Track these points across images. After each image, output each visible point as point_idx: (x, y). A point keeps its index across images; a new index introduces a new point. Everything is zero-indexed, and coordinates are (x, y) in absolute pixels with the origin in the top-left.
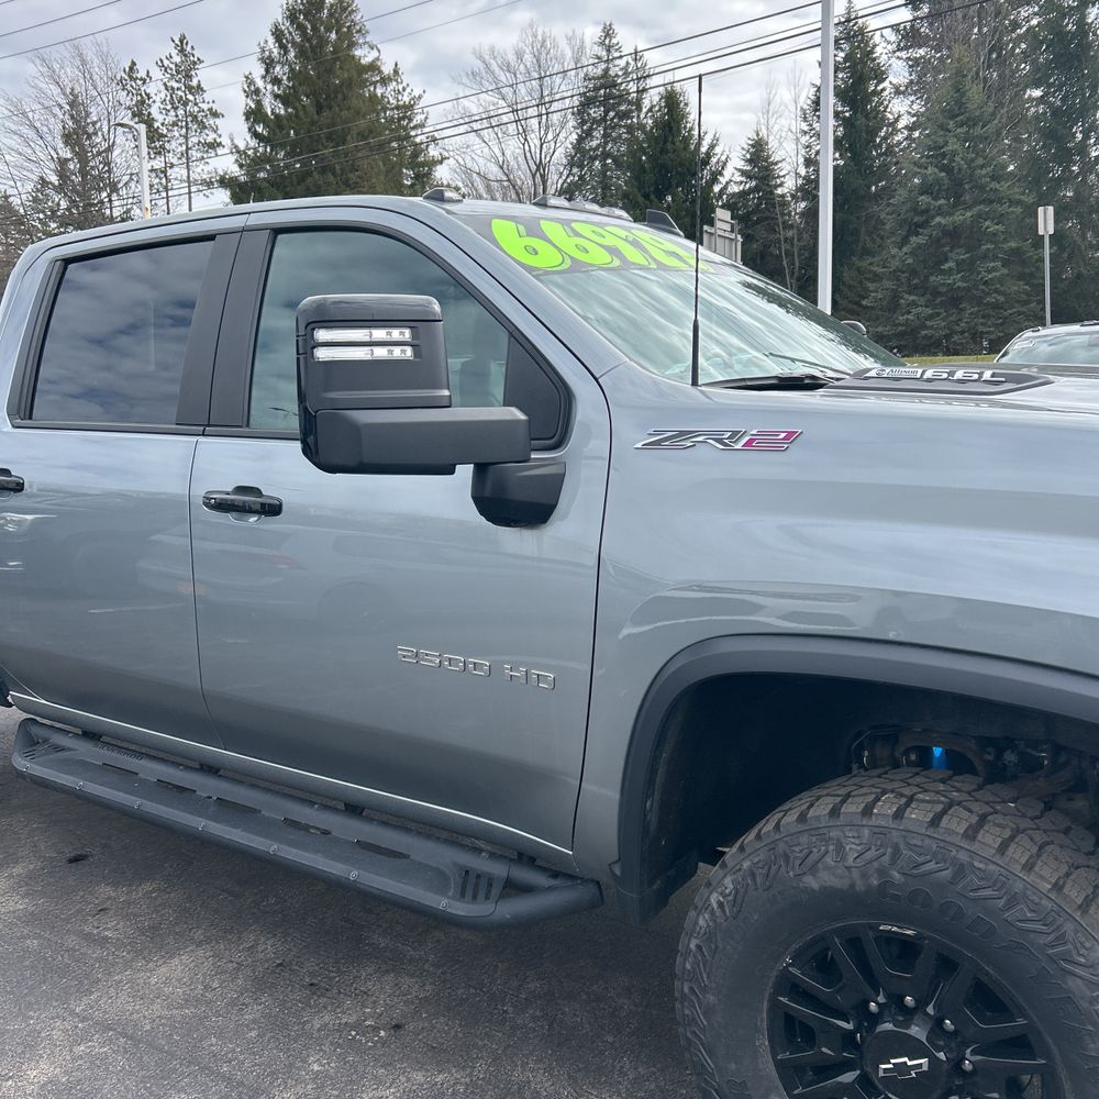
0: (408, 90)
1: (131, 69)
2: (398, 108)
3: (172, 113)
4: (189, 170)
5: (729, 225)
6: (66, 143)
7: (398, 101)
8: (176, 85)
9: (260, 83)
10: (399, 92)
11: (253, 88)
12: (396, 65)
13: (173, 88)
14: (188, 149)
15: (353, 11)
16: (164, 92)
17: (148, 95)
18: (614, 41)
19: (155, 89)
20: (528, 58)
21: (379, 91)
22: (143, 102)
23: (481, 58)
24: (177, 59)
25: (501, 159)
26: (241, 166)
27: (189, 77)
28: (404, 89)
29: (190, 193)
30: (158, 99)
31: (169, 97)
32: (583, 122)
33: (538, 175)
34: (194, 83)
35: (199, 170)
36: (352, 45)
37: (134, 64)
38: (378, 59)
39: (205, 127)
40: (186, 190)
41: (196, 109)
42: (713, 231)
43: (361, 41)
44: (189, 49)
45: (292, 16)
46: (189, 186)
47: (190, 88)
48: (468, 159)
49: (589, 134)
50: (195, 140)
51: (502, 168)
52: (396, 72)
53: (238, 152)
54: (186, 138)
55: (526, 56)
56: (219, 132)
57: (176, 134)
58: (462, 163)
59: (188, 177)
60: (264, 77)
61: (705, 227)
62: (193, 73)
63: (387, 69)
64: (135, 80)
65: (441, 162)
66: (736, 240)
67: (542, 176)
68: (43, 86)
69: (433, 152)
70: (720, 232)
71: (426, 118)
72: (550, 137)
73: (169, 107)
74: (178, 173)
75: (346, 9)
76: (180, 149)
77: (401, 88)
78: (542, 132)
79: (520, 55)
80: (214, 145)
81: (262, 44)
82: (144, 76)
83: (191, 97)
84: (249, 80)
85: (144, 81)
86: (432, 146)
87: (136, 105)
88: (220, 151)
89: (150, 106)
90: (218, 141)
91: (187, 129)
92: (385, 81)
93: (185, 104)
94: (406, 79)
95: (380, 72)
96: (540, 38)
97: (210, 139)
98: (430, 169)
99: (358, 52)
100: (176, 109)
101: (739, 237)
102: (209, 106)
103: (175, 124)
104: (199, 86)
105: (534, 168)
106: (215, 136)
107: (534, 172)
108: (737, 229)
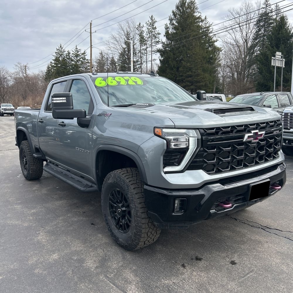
0: (209, 23)
1: (139, 25)
2: (205, 28)
3: (149, 35)
4: (152, 48)
5: (281, 56)
6: (125, 44)
7: (206, 26)
8: (150, 28)
9: (169, 25)
10: (206, 24)
11: (167, 27)
12: (206, 16)
13: (149, 29)
14: (152, 43)
15: (195, 4)
16: (147, 30)
17: (143, 31)
18: (269, 3)
19: (145, 29)
20: (244, 10)
21: (200, 24)
22: (142, 32)
23: (230, 11)
24: (150, 21)
25: (235, 39)
26: (163, 47)
27: (153, 25)
28: (207, 23)
29: (152, 54)
30: (145, 31)
31: (148, 31)
32: (258, 27)
33: (245, 43)
34: (154, 27)
35: (154, 48)
36: (194, 12)
37: (140, 23)
38: (200, 16)
39: (156, 38)
40: (151, 53)
41: (154, 33)
42: (275, 58)
43: (196, 11)
44: (153, 19)
45: (177, 7)
46: (152, 52)
47: (153, 28)
48: (225, 40)
49: (260, 30)
50: (154, 41)
51: (235, 41)
52: (205, 18)
53: (163, 43)
54: (152, 40)
55: (243, 10)
56: (159, 38)
57: (149, 40)
58: (224, 40)
59: (152, 50)
60: (170, 24)
61: (272, 58)
62: (154, 24)
63: (203, 18)
64: (140, 27)
65: (216, 41)
66: (283, 60)
67: (247, 43)
68: (120, 31)
69: (214, 39)
70: (277, 58)
71: (213, 30)
72: (250, 31)
73: (148, 33)
74: (149, 49)
75: (193, 3)
76: (150, 43)
77: (206, 22)
78: (247, 31)
79: (241, 10)
80: (158, 42)
81: (170, 16)
82: (142, 26)
83: (153, 30)
84: (166, 25)
85: (142, 27)
86: (214, 37)
87: (140, 33)
88: (160, 43)
89: (143, 33)
90: (159, 41)
91: (152, 38)
92: (202, 21)
93: (152, 32)
94: (208, 20)
95: (202, 19)
96: (247, 4)
97: (157, 40)
98: (213, 43)
99: (195, 14)
100: (150, 34)
101: (284, 60)
102: (158, 32)
103: (149, 37)
104: (155, 27)
105: (244, 41)
106: (158, 39)
107: (244, 42)
108: (283, 57)
